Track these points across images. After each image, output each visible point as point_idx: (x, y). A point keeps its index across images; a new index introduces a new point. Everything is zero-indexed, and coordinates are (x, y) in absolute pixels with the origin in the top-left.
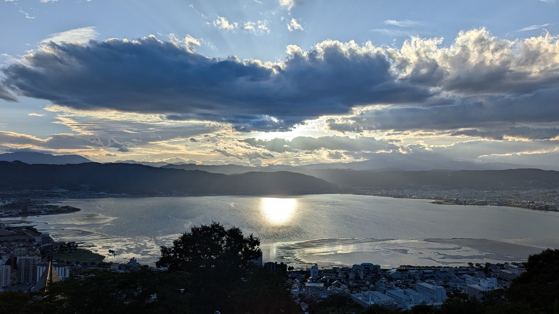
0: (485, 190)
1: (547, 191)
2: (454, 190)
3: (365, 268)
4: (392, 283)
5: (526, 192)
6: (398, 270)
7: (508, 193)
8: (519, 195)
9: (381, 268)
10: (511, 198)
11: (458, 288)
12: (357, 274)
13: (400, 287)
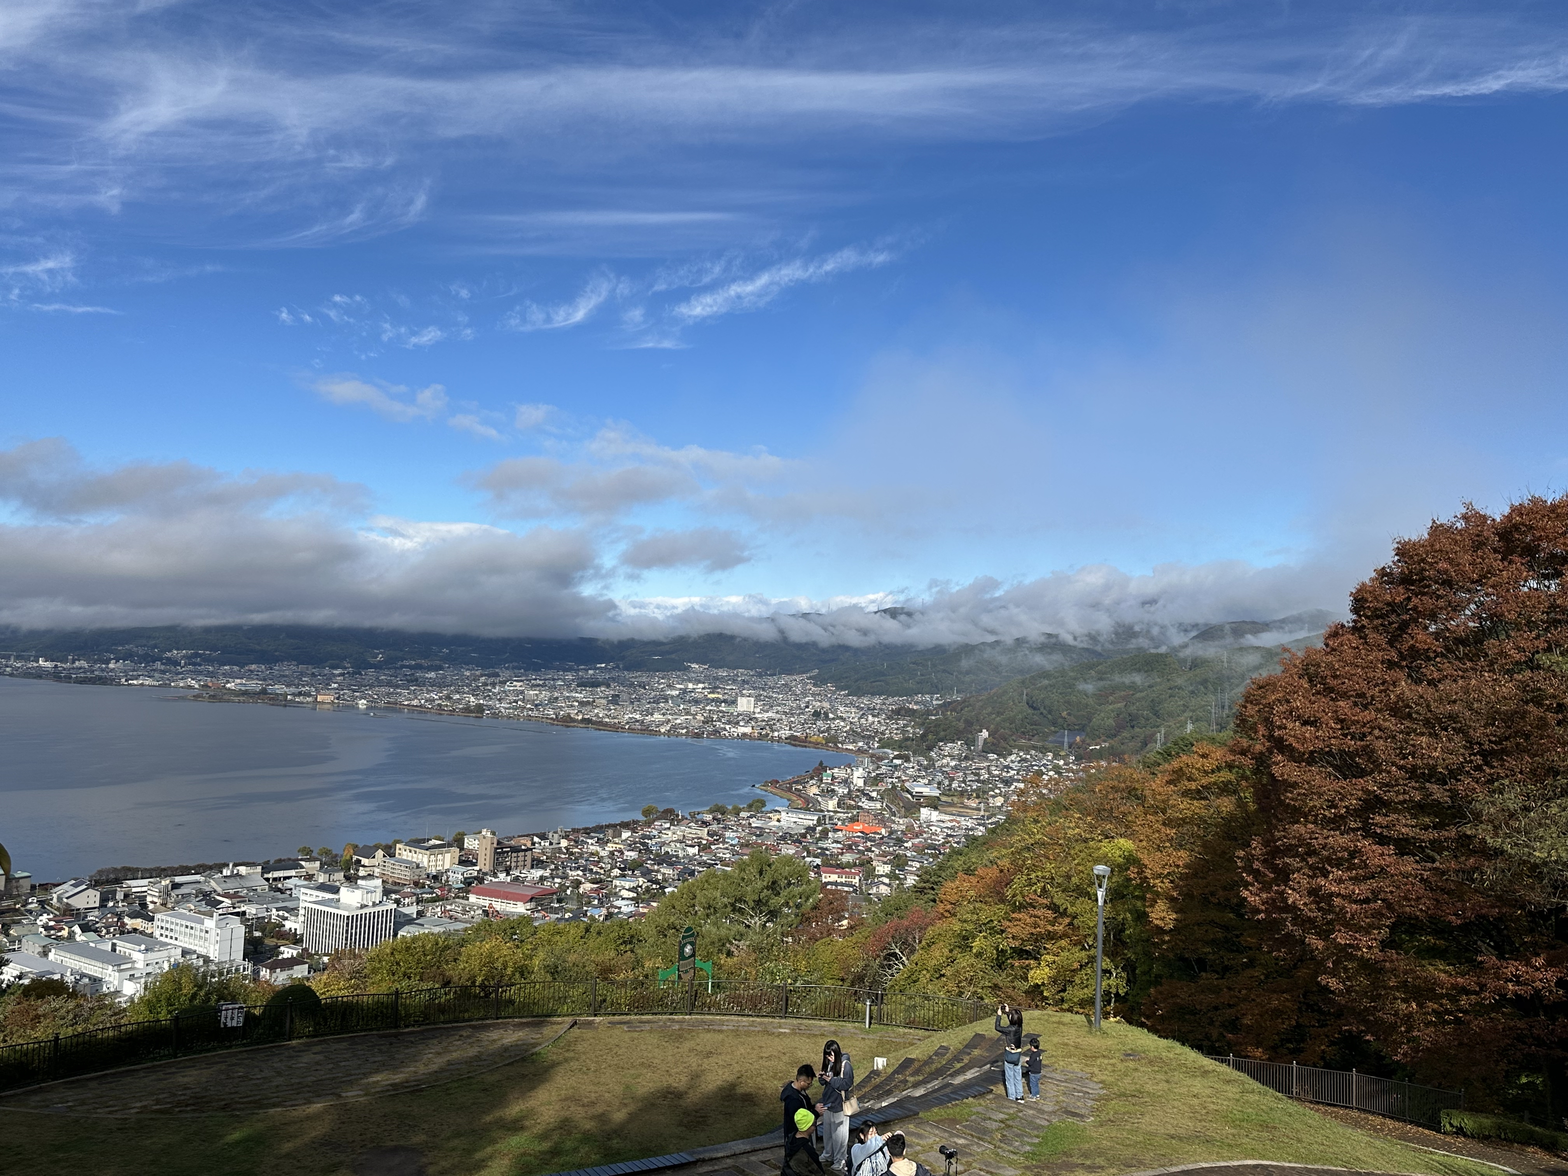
0: (336, 668)
1: (478, 673)
2: (253, 667)
5: (432, 675)
7: (391, 676)
8: (417, 680)
10: (398, 686)
11: (273, 917)
13: (98, 931)
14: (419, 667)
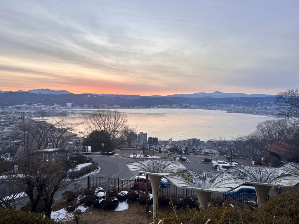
3: (193, 140)
4: (205, 147)
6: (208, 141)
9: (201, 140)
12: (190, 143)
13: (209, 149)
14: (267, 106)
